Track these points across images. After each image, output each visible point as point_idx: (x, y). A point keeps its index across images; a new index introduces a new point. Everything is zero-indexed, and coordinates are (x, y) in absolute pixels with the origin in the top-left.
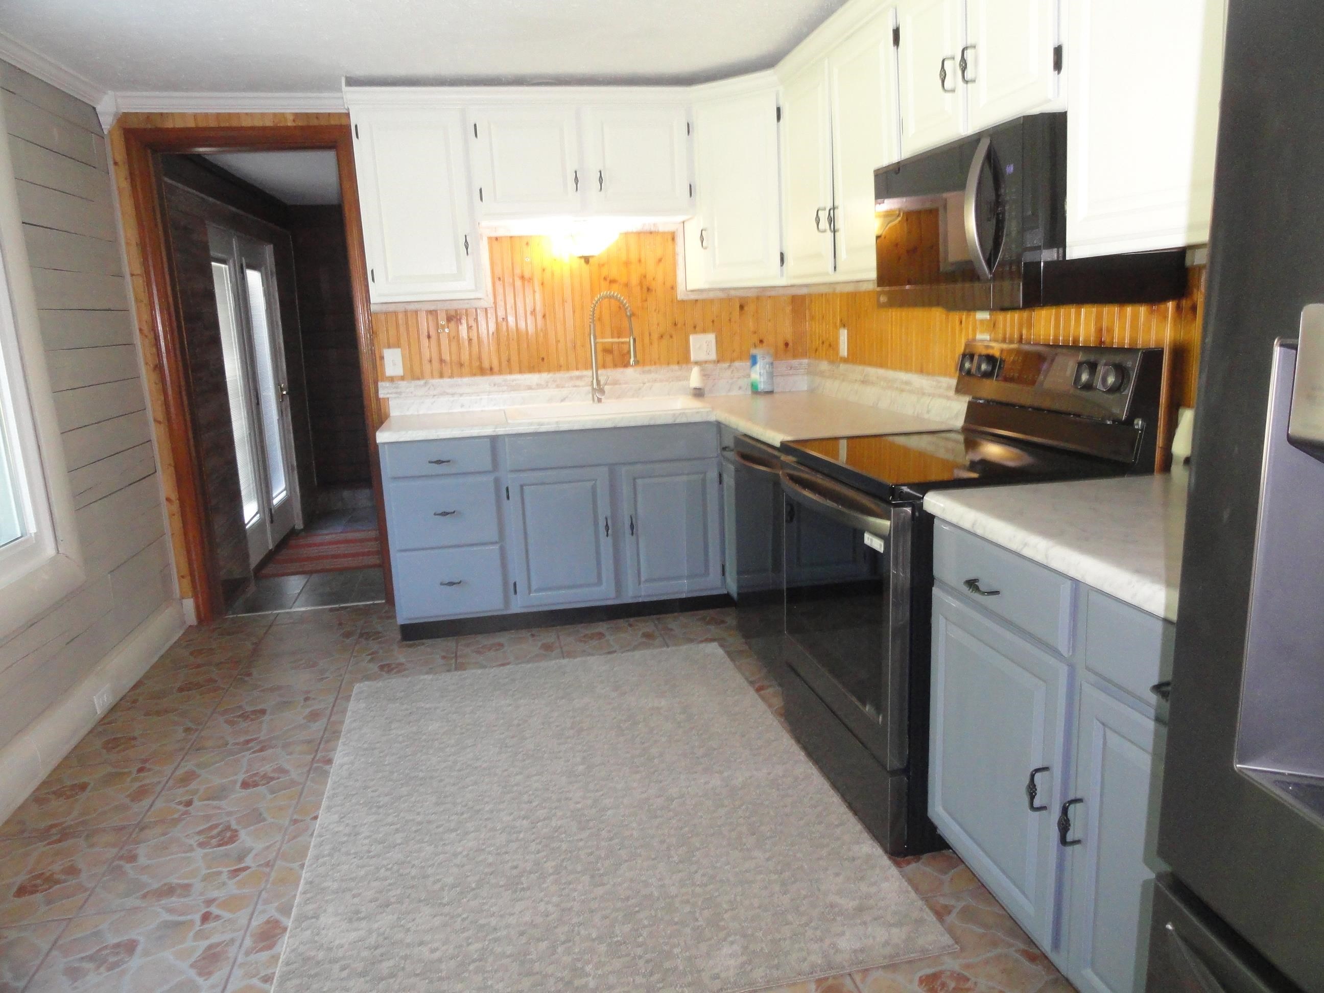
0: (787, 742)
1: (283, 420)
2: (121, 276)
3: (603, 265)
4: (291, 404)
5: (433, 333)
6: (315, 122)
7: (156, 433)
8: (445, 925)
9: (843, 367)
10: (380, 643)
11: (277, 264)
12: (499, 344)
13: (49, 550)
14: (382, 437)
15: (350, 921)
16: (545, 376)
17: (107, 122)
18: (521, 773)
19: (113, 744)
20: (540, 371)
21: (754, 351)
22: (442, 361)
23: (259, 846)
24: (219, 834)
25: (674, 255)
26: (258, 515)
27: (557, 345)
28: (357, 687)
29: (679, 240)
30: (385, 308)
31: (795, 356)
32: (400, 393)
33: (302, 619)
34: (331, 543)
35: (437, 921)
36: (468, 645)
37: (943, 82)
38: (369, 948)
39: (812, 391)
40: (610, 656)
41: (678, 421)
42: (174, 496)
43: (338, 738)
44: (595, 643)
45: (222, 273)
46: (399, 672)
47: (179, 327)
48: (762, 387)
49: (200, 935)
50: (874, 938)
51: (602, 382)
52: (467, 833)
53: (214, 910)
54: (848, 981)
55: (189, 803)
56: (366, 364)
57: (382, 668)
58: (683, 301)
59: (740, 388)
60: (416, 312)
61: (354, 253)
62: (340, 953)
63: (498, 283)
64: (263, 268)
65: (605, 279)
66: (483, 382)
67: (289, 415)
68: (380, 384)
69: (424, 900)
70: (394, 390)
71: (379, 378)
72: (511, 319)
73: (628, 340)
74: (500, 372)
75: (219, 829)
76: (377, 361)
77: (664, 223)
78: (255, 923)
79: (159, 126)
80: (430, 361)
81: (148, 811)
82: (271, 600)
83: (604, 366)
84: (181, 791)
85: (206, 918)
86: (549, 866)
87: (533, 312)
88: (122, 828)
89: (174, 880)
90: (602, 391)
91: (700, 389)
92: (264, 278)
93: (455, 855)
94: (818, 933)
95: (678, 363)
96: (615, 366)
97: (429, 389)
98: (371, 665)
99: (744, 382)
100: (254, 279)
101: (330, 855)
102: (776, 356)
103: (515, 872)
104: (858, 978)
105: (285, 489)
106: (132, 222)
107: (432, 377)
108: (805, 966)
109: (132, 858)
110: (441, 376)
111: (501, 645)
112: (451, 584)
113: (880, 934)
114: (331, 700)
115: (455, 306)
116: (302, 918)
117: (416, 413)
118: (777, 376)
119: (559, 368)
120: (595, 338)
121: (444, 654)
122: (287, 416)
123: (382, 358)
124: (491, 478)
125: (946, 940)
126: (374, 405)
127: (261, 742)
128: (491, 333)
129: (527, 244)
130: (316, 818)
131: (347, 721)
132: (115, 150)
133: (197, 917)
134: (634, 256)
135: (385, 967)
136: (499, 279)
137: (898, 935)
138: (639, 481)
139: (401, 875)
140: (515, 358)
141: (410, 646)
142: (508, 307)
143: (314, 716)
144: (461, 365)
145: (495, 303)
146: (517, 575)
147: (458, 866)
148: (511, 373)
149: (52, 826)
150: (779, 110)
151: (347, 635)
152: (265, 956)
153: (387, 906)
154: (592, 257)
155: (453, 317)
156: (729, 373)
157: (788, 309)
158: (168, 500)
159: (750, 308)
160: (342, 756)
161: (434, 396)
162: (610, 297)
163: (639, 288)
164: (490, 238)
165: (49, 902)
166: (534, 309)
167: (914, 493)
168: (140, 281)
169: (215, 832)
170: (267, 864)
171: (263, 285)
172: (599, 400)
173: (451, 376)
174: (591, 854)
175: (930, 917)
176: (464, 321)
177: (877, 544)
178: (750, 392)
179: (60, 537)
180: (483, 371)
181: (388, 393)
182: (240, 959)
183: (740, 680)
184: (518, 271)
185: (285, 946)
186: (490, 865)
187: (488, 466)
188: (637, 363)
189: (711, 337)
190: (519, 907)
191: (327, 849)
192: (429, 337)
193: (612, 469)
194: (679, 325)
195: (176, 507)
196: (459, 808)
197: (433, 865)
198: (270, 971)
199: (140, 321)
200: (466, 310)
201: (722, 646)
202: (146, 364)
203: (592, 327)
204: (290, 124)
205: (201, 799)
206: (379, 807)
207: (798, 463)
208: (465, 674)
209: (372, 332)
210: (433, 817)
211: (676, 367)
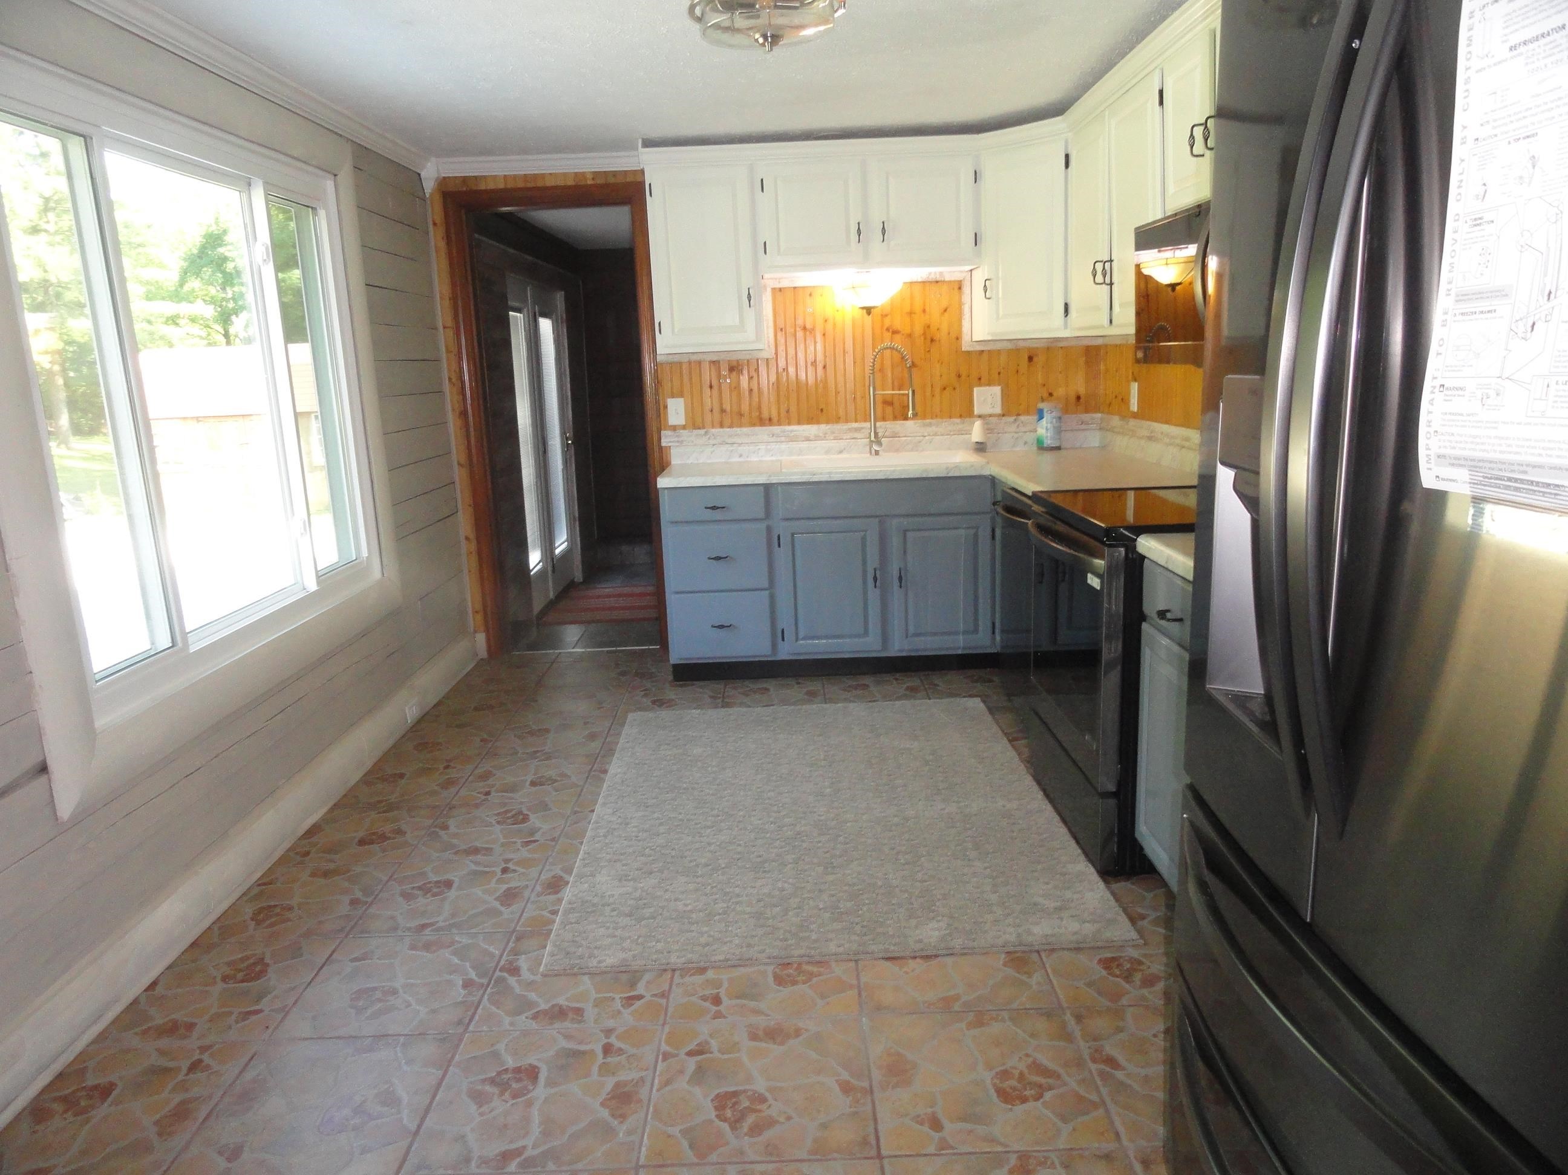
0: (1029, 781)
1: (567, 470)
2: (436, 329)
3: (886, 315)
4: (576, 454)
5: (715, 383)
6: (612, 180)
7: (459, 476)
8: (697, 890)
9: (1133, 422)
10: (653, 682)
11: (568, 311)
12: (778, 395)
13: (376, 574)
14: (663, 482)
15: (620, 880)
16: (823, 427)
17: (429, 186)
18: (773, 791)
19: (422, 746)
20: (818, 422)
21: (1041, 405)
22: (723, 411)
23: (545, 827)
24: (513, 816)
25: (960, 304)
26: (541, 564)
27: (836, 398)
28: (631, 716)
29: (966, 289)
30: (670, 359)
31: (1087, 411)
32: (682, 442)
33: (581, 658)
34: (608, 596)
35: (691, 887)
36: (735, 688)
37: (1192, 148)
38: (635, 899)
39: (1103, 447)
40: (871, 704)
41: (950, 475)
42: (472, 536)
43: (613, 755)
44: (859, 692)
45: (517, 320)
46: (670, 706)
47: (483, 375)
48: (1048, 442)
49: (500, 881)
50: (1066, 928)
51: (880, 435)
52: (720, 831)
53: (511, 865)
54: (1035, 956)
55: (488, 793)
56: (651, 413)
57: (654, 702)
58: (969, 353)
59: (1026, 443)
60: (700, 363)
61: (643, 303)
62: (611, 900)
63: (779, 334)
64: (554, 316)
65: (888, 330)
66: (762, 433)
67: (574, 465)
68: (663, 432)
69: (681, 872)
70: (676, 439)
71: (662, 427)
72: (792, 370)
73: (907, 392)
74: (779, 423)
75: (513, 813)
76: (661, 410)
77: (951, 272)
78: (543, 877)
79: (475, 188)
80: (712, 411)
81: (455, 796)
82: (552, 641)
83: (884, 419)
84: (481, 784)
85: (505, 871)
86: (790, 858)
87: (814, 363)
88: (434, 807)
89: (478, 844)
90: (879, 443)
91: (981, 443)
92: (555, 325)
93: (709, 844)
94: (1018, 921)
95: (961, 416)
96: (895, 418)
97: (709, 439)
98: (645, 700)
99: (1030, 437)
100: (546, 325)
101: (605, 836)
102: (1066, 410)
103: (759, 860)
104: (1043, 955)
105: (567, 540)
106: (446, 279)
107: (713, 427)
108: (1000, 942)
109: (445, 827)
110: (722, 426)
111: (767, 690)
112: (721, 627)
113: (1075, 926)
114: (607, 724)
115: (734, 357)
116: (580, 876)
117: (696, 462)
118: (1065, 431)
119: (837, 420)
120: (874, 390)
121: (712, 694)
122: (571, 465)
123: (666, 407)
124: (762, 526)
125: (1134, 935)
126: (656, 455)
127: (546, 753)
128: (771, 383)
129: (810, 295)
130: (593, 811)
131: (622, 741)
132: (435, 212)
133: (498, 870)
134: (918, 307)
135: (647, 912)
136: (781, 330)
137: (1089, 929)
138: (909, 535)
139: (663, 854)
140: (793, 409)
141: (681, 686)
142: (789, 357)
143: (592, 737)
144: (741, 415)
145: (776, 354)
146: (785, 621)
147: (711, 852)
148: (789, 424)
149: (380, 802)
150: (1067, 156)
151: (623, 674)
152: (552, 897)
153: (651, 873)
154: (874, 307)
155: (735, 368)
156: (1013, 428)
157: (1082, 361)
158: (467, 538)
159: (1040, 360)
160: (616, 768)
161: (714, 445)
162: (892, 349)
163: (922, 338)
164: (773, 289)
165: (384, 851)
166: (815, 360)
167: (1129, 535)
168: (450, 333)
169: (509, 815)
170: (553, 840)
171: (553, 333)
172: (877, 453)
173: (731, 426)
174: (827, 852)
175: (1123, 919)
176: (745, 372)
177: (1094, 582)
178: (1035, 448)
179: (385, 563)
180: (763, 421)
181: (670, 442)
182: (532, 899)
183: (995, 729)
184: (800, 322)
185: (568, 893)
186: (739, 853)
187: (761, 514)
188: (915, 415)
189: (997, 390)
190: (759, 883)
191: (602, 832)
192: (711, 387)
193: (882, 519)
194: (963, 377)
195: (473, 546)
196: (715, 812)
197: (690, 850)
198: (556, 908)
199: (449, 370)
200: (748, 361)
201: (984, 702)
202: (453, 410)
203: (871, 378)
204: (589, 182)
205: (497, 791)
206: (647, 807)
207: (1047, 513)
208: (730, 711)
209: (658, 383)
210: (692, 817)
211: (958, 420)
